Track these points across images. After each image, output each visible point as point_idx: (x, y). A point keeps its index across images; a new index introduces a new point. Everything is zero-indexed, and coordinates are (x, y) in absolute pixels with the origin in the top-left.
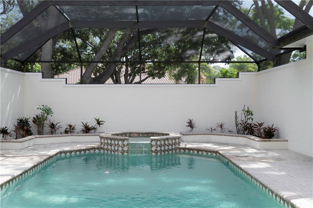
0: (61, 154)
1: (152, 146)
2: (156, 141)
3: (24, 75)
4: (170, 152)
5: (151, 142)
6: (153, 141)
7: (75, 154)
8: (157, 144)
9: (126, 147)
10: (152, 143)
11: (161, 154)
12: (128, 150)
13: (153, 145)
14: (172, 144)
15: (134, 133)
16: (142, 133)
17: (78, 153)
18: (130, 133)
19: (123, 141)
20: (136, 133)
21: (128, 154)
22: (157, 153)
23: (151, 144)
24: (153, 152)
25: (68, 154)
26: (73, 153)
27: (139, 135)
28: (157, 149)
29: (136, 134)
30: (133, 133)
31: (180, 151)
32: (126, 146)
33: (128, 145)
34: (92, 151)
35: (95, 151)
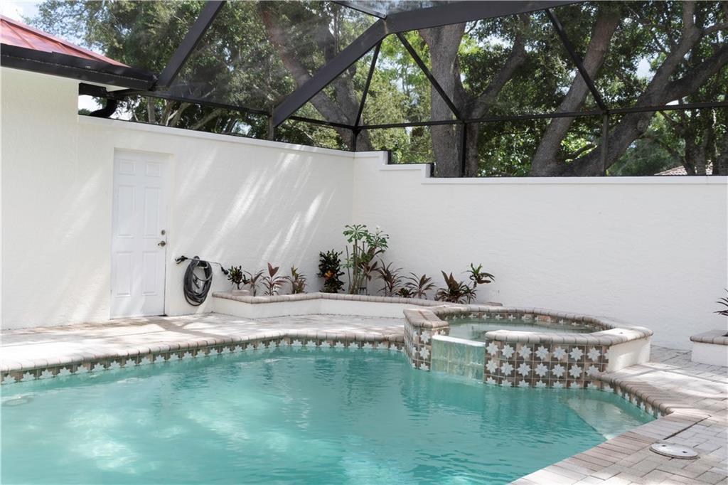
0: (292, 342)
1: (487, 356)
2: (499, 343)
3: (354, 158)
4: (557, 385)
5: (487, 345)
6: (493, 343)
7: (332, 347)
8: (502, 353)
9: (425, 348)
10: (488, 348)
11: (515, 385)
12: (430, 356)
13: (490, 354)
14: (566, 361)
15: (545, 315)
16: (565, 319)
17: (339, 345)
18: (534, 314)
19: (419, 331)
20: (549, 315)
21: (429, 368)
22: (500, 381)
23: (486, 351)
24: (489, 377)
25: (311, 344)
26: (325, 345)
27: (557, 322)
28: (502, 368)
29: (549, 319)
30: (541, 314)
31: (601, 389)
32: (426, 346)
33: (429, 343)
34: (382, 347)
35: (389, 346)
